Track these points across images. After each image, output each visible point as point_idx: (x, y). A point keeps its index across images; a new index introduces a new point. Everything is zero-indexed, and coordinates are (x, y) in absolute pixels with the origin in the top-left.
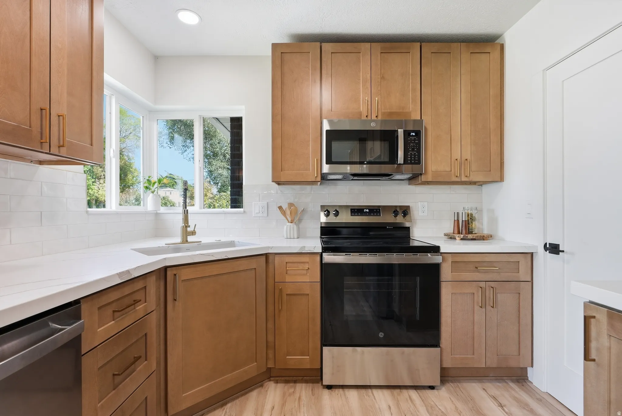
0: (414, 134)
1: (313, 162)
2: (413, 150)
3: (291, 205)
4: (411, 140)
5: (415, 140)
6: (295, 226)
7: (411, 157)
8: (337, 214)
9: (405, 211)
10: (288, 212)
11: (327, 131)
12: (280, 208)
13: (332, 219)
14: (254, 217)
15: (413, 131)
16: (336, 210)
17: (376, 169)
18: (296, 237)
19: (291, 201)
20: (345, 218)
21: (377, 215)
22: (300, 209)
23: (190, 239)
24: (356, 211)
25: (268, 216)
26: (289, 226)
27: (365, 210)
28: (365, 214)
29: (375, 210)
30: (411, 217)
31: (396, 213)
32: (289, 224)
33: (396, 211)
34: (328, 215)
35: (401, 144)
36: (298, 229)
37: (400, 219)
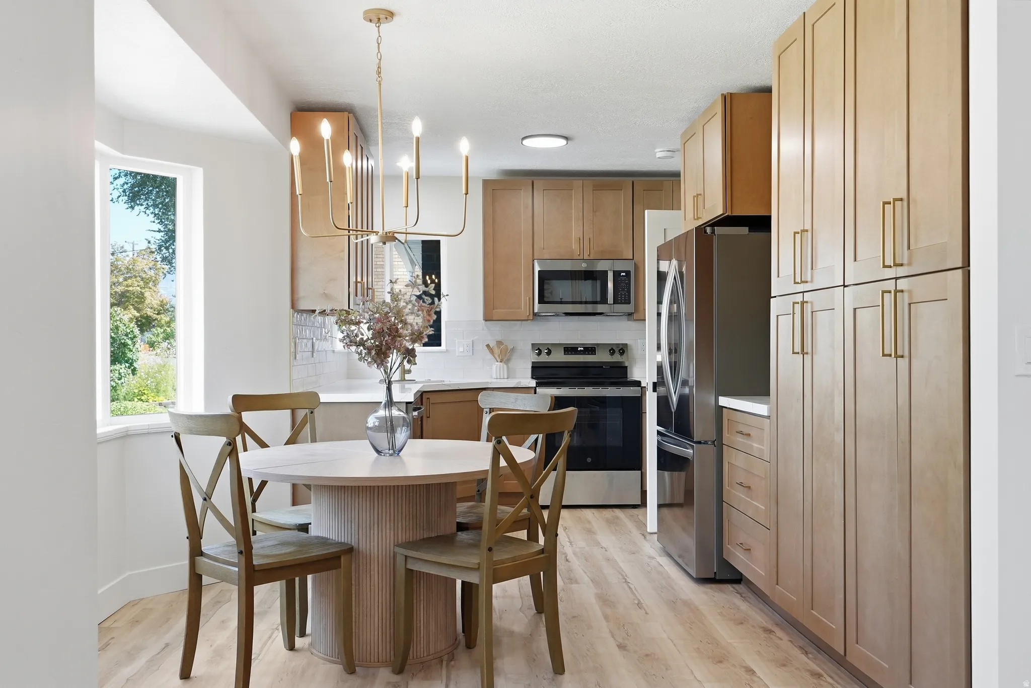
0: (624, 274)
1: (524, 300)
2: (623, 290)
3: (499, 343)
4: (621, 280)
5: (625, 280)
6: (505, 366)
7: (621, 297)
8: (549, 353)
9: (623, 349)
10: (497, 351)
11: (539, 272)
12: (488, 346)
13: (544, 358)
14: (458, 356)
15: (623, 272)
16: (548, 349)
17: (589, 308)
18: (506, 377)
19: (499, 338)
20: (559, 357)
21: (592, 354)
22: (510, 347)
23: (407, 377)
24: (570, 349)
25: (473, 354)
26: (498, 366)
27: (579, 349)
28: (580, 353)
29: (590, 350)
30: (627, 355)
31: (612, 352)
32: (499, 363)
33: (613, 349)
34: (539, 354)
35: (610, 285)
36: (508, 368)
37: (617, 358)
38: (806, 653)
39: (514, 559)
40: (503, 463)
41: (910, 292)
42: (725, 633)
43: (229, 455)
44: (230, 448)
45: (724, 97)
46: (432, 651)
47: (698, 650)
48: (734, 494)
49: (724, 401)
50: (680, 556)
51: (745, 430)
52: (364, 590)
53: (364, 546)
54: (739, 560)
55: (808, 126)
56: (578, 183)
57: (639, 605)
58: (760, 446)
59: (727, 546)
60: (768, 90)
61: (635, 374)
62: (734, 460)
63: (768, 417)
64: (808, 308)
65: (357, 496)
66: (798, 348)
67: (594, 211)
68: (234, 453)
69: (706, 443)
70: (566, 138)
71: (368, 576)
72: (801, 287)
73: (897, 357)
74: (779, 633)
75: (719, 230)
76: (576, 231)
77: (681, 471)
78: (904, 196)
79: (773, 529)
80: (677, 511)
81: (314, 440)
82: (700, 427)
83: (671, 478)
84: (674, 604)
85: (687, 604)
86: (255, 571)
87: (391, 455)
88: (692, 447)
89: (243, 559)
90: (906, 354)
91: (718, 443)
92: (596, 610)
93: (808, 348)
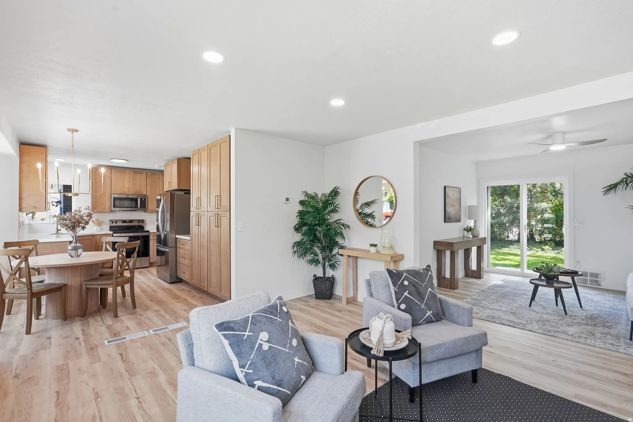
0: (144, 199)
1: (107, 206)
2: (143, 204)
3: (97, 220)
4: (143, 201)
6: (100, 227)
7: (143, 206)
8: (116, 222)
9: (143, 221)
10: (96, 222)
11: (113, 197)
12: (93, 221)
13: (114, 224)
17: (130, 209)
20: (120, 224)
21: (132, 223)
22: (101, 221)
23: (59, 232)
24: (124, 221)
28: (128, 222)
29: (131, 221)
30: (144, 223)
32: (97, 226)
33: (139, 221)
34: (113, 223)
35: (139, 202)
36: (101, 228)
37: (141, 224)
38: (199, 294)
39: (122, 280)
40: (120, 256)
41: (220, 214)
42: (178, 293)
43: (25, 261)
44: (26, 258)
45: (178, 159)
46: (92, 311)
47: (172, 297)
48: (180, 260)
49: (177, 236)
50: (164, 278)
51: (183, 243)
52: (69, 296)
53: (70, 283)
54: (181, 276)
55: (200, 164)
56: (127, 171)
57: (154, 291)
58: (188, 247)
59: (178, 273)
60: (190, 158)
61: (147, 228)
62: (180, 251)
63: (190, 240)
64: (199, 215)
65: (67, 270)
66: (197, 224)
67: (133, 180)
68: (27, 260)
69: (172, 247)
70: (126, 160)
71: (71, 291)
72: (198, 210)
73: (218, 227)
74: (192, 291)
75: (176, 193)
76: (127, 185)
77: (163, 256)
78: (219, 195)
79: (191, 267)
80: (163, 267)
81: (37, 255)
82: (170, 243)
83: (160, 258)
84: (164, 289)
85: (167, 289)
86: (33, 294)
87: (77, 257)
88: (169, 249)
89: (29, 291)
90: (220, 227)
91: (176, 247)
92: (141, 294)
93: (199, 224)
